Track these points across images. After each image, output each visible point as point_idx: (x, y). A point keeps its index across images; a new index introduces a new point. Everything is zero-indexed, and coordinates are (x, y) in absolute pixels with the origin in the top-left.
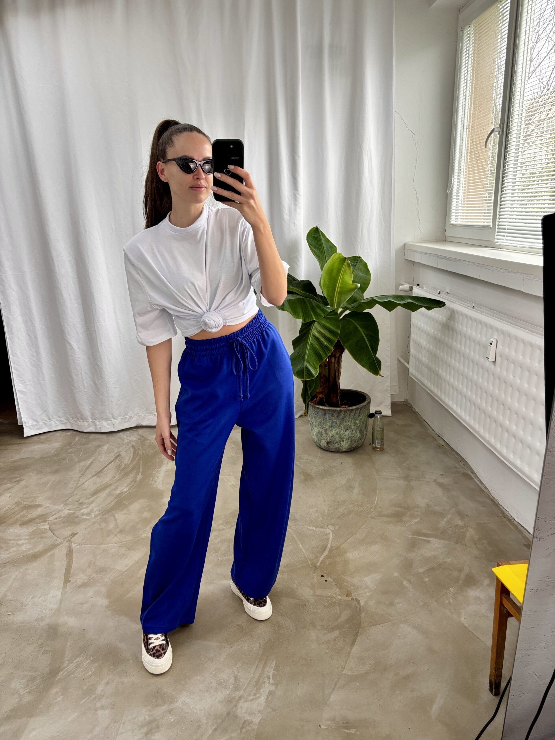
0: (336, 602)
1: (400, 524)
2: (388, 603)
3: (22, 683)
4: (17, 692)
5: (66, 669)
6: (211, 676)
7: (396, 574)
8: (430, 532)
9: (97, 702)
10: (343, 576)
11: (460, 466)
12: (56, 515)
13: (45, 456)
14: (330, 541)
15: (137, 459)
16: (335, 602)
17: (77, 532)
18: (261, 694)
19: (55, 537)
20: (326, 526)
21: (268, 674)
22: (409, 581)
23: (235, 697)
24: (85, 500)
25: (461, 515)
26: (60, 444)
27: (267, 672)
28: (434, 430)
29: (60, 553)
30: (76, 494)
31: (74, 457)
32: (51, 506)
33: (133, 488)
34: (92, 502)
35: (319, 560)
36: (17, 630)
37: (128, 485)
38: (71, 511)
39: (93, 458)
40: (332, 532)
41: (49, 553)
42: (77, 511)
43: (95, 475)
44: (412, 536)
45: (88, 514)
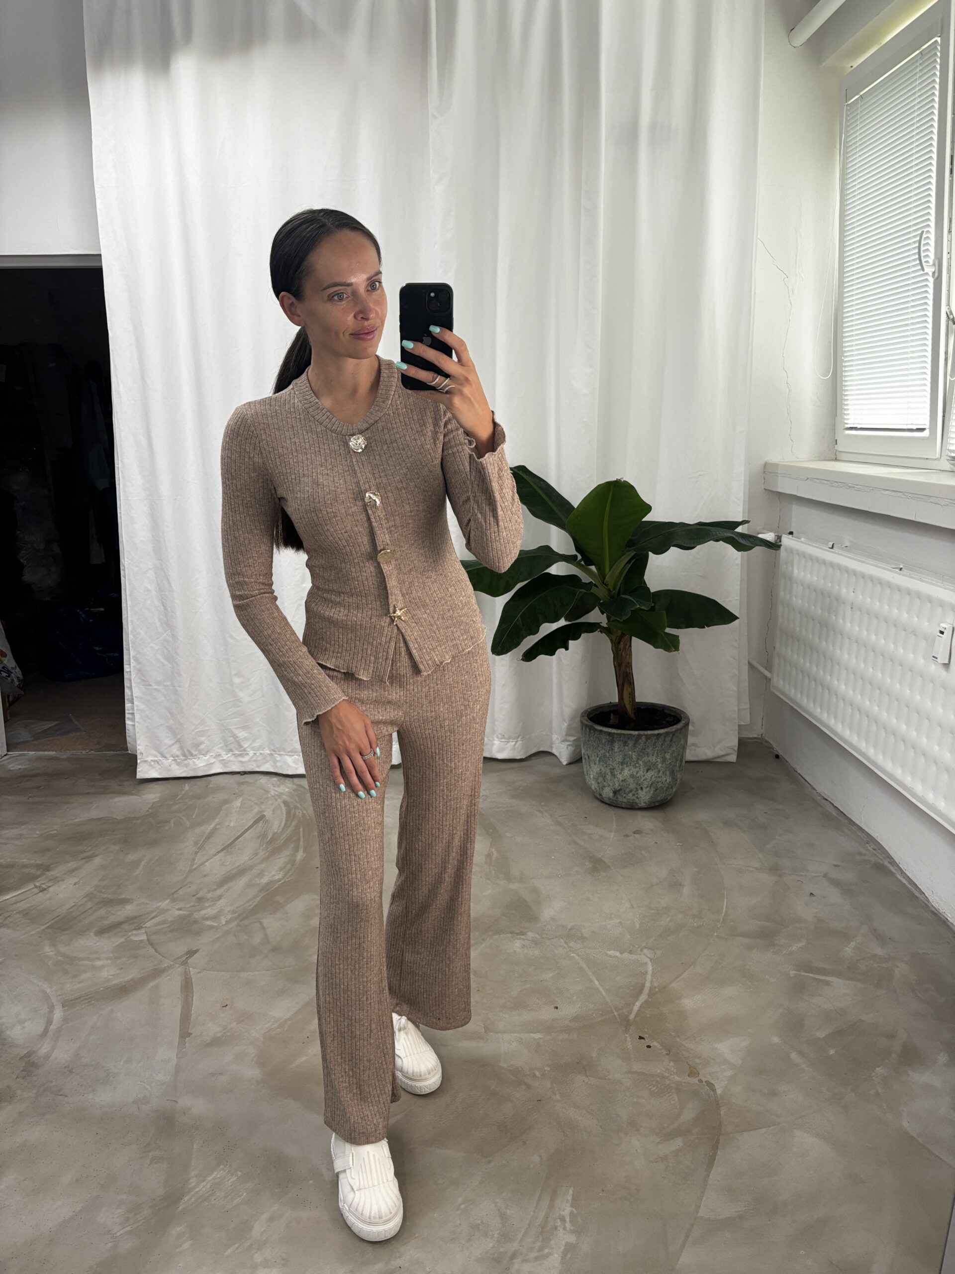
0: (672, 1085)
1: (772, 951)
2: (766, 1092)
3: (115, 1216)
4: (109, 1231)
5: (193, 1193)
6: (459, 1212)
7: (776, 1040)
8: (827, 967)
9: (256, 1253)
10: (678, 1040)
11: (868, 850)
12: (159, 917)
13: (132, 816)
14: (649, 977)
15: (294, 824)
16: (669, 1085)
17: (198, 948)
18: (552, 1248)
19: (160, 957)
20: (640, 949)
21: (562, 1213)
22: (801, 1053)
23: (506, 1252)
24: (207, 893)
25: (882, 939)
26: (158, 795)
27: (559, 1208)
28: (814, 789)
29: (170, 984)
30: (191, 883)
31: (183, 818)
32: (148, 902)
33: (290, 873)
34: (220, 897)
35: (632, 1009)
36: (102, 1119)
37: (281, 869)
38: (185, 912)
39: (216, 821)
40: (651, 960)
41: (151, 984)
42: (195, 912)
43: (222, 850)
44: (797, 972)
45: (215, 918)
